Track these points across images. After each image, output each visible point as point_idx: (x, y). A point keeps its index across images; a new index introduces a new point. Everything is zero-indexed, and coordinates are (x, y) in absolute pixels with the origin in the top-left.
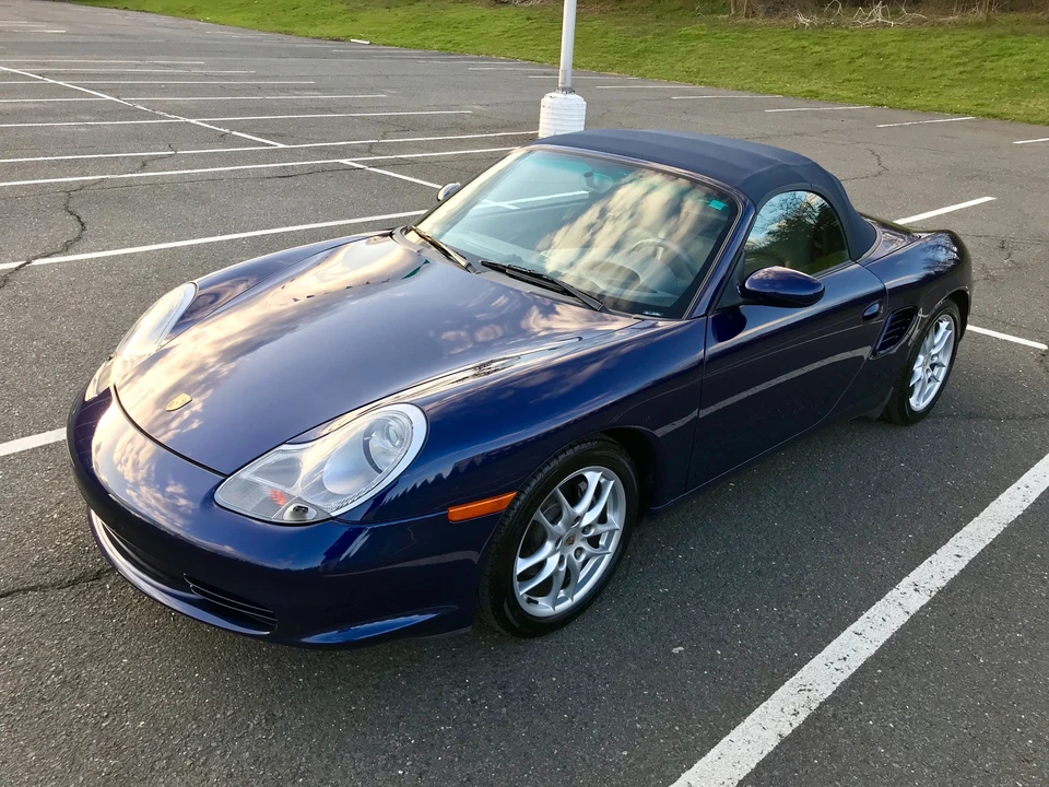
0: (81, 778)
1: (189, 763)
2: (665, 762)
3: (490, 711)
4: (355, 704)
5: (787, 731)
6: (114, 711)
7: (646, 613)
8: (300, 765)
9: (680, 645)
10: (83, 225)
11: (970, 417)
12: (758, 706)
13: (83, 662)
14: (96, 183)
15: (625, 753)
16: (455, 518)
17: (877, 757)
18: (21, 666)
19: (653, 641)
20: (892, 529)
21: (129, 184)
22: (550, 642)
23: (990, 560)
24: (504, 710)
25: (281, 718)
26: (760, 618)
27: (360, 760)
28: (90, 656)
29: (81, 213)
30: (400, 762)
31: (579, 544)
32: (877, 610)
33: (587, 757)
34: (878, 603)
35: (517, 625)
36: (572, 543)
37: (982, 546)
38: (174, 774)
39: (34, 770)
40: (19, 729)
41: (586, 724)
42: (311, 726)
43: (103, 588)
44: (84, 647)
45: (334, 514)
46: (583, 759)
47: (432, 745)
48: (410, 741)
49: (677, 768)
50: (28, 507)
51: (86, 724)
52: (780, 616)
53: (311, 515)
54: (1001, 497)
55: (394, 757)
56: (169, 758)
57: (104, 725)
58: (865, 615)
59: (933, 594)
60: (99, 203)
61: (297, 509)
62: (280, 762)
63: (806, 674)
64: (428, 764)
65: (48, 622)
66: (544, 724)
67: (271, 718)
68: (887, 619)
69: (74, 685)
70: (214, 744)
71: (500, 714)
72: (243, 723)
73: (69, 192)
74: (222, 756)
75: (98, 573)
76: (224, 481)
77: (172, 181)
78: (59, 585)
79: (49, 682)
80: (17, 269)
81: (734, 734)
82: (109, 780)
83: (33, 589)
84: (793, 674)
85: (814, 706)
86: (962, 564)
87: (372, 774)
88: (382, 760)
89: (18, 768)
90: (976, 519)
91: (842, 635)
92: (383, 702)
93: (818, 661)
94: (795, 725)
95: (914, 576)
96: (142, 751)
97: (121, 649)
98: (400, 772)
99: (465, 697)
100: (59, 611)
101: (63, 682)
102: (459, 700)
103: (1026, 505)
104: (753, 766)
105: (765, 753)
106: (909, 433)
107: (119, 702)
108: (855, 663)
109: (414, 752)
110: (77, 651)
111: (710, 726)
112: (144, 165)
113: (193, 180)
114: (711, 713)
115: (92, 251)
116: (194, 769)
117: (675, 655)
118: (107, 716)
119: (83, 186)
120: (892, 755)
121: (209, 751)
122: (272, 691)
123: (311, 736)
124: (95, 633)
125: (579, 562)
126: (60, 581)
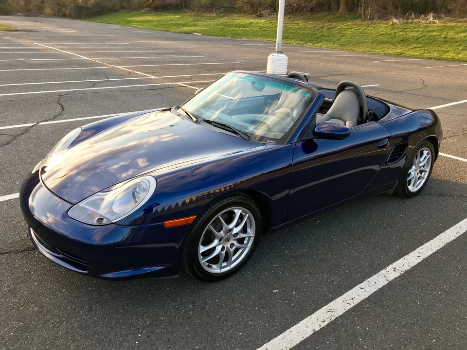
0: (7, 329)
1: (52, 326)
2: (258, 338)
3: (185, 312)
4: (127, 306)
5: (317, 329)
6: (26, 304)
7: (265, 274)
8: (98, 330)
9: (277, 289)
10: (63, 109)
11: (440, 195)
12: (306, 317)
13: (19, 283)
14: (73, 92)
15: (241, 334)
16: (168, 226)
17: (357, 343)
19: (265, 287)
20: (390, 243)
21: (86, 92)
22: (219, 285)
23: (434, 259)
24: (191, 312)
25: (95, 310)
26: (317, 279)
27: (124, 329)
28: (22, 281)
29: (63, 104)
30: (141, 331)
31: (232, 241)
32: (372, 279)
33: (223, 334)
34: (374, 276)
35: (202, 276)
36: (228, 241)
37: (432, 252)
38: (45, 330)
41: (226, 320)
42: (106, 314)
43: (34, 254)
44: (21, 277)
45: (114, 222)
46: (222, 335)
47: (156, 325)
48: (147, 323)
49: (263, 341)
50: (13, 220)
51: (14, 308)
52: (327, 279)
53: (105, 222)
54: (446, 231)
55: (139, 329)
56: (44, 324)
57: (21, 308)
58: (367, 280)
59: (402, 273)
60: (71, 100)
61: (99, 219)
62: (90, 328)
63: (333, 305)
64: (152, 333)
65: (9, 266)
66: (207, 319)
67: (90, 310)
68: (377, 282)
69: (12, 292)
70: (64, 319)
71: (189, 314)
72: (78, 311)
73: (61, 96)
74: (66, 324)
76: (72, 207)
77: (104, 91)
78: (17, 252)
80: (32, 126)
81: (292, 329)
82: (17, 331)
83: (6, 253)
84: (326, 304)
85: (333, 318)
86: (419, 260)
87: (127, 335)
88: (133, 330)
90: (432, 240)
91: (354, 289)
92: (139, 306)
93: (340, 300)
94: (322, 326)
95: (395, 265)
96: (34, 320)
97: (36, 279)
98: (140, 335)
99: (176, 306)
100: (14, 262)
101: (9, 291)
102: (173, 307)
103: (458, 235)
104: (298, 343)
105: (305, 337)
106: (408, 202)
107: (29, 300)
108: (357, 301)
109: (148, 327)
110: (18, 278)
111: (283, 325)
112: (94, 85)
113: (112, 91)
114: (284, 319)
115: (64, 119)
116: (53, 329)
117: (274, 293)
118: (23, 305)
119: (67, 93)
120: (365, 343)
121: (61, 322)
122: (94, 299)
123: (105, 318)
124: (27, 272)
125: (232, 250)
126: (18, 250)
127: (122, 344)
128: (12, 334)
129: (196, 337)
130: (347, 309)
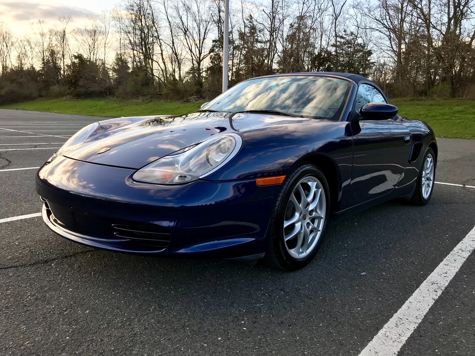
0: (57, 334)
1: (120, 325)
2: (382, 311)
3: (280, 298)
4: (206, 299)
5: (436, 297)
6: (70, 308)
8: (185, 323)
9: (363, 272)
10: (10, 161)
13: (46, 291)
14: (13, 151)
15: (359, 309)
16: (260, 184)
18: (9, 295)
20: (437, 234)
24: (287, 297)
25: (167, 306)
26: (396, 262)
27: (218, 319)
28: (50, 289)
29: (8, 158)
30: (241, 318)
31: (308, 221)
32: (449, 258)
34: (448, 255)
36: (305, 218)
39: (26, 333)
40: (13, 318)
42: (185, 308)
43: (50, 265)
44: (45, 286)
45: (201, 177)
46: (339, 312)
47: (255, 312)
48: (243, 311)
52: (405, 261)
53: (188, 179)
55: (236, 317)
56: (108, 323)
57: (65, 313)
58: (445, 259)
59: (471, 252)
60: (16, 156)
61: (180, 177)
63: (434, 276)
64: (257, 319)
65: (21, 278)
67: (161, 307)
68: (456, 260)
70: (132, 317)
71: (286, 299)
72: (146, 309)
74: (139, 321)
75: (46, 261)
77: (51, 150)
78: (25, 266)
79: (28, 299)
82: (74, 334)
83: (9, 268)
84: (425, 279)
85: (443, 288)
87: (228, 323)
88: (230, 318)
89: (15, 333)
91: (439, 266)
92: (221, 298)
94: (439, 295)
95: (458, 247)
96: (91, 322)
97: (67, 286)
98: (243, 322)
99: (264, 294)
100: (27, 274)
101: (36, 299)
102: (262, 295)
104: (428, 310)
105: (431, 305)
107: (72, 304)
108: (452, 274)
109: (247, 315)
110: (42, 288)
111: (397, 298)
112: (36, 146)
114: (394, 293)
115: (16, 168)
116: (124, 327)
118: (66, 310)
119: (7, 152)
121: (130, 320)
122: (158, 297)
123: (186, 312)
124: (50, 281)
125: (308, 230)
126: (25, 264)
127: (228, 332)
128: (68, 338)
129: (312, 316)
130: (449, 281)
